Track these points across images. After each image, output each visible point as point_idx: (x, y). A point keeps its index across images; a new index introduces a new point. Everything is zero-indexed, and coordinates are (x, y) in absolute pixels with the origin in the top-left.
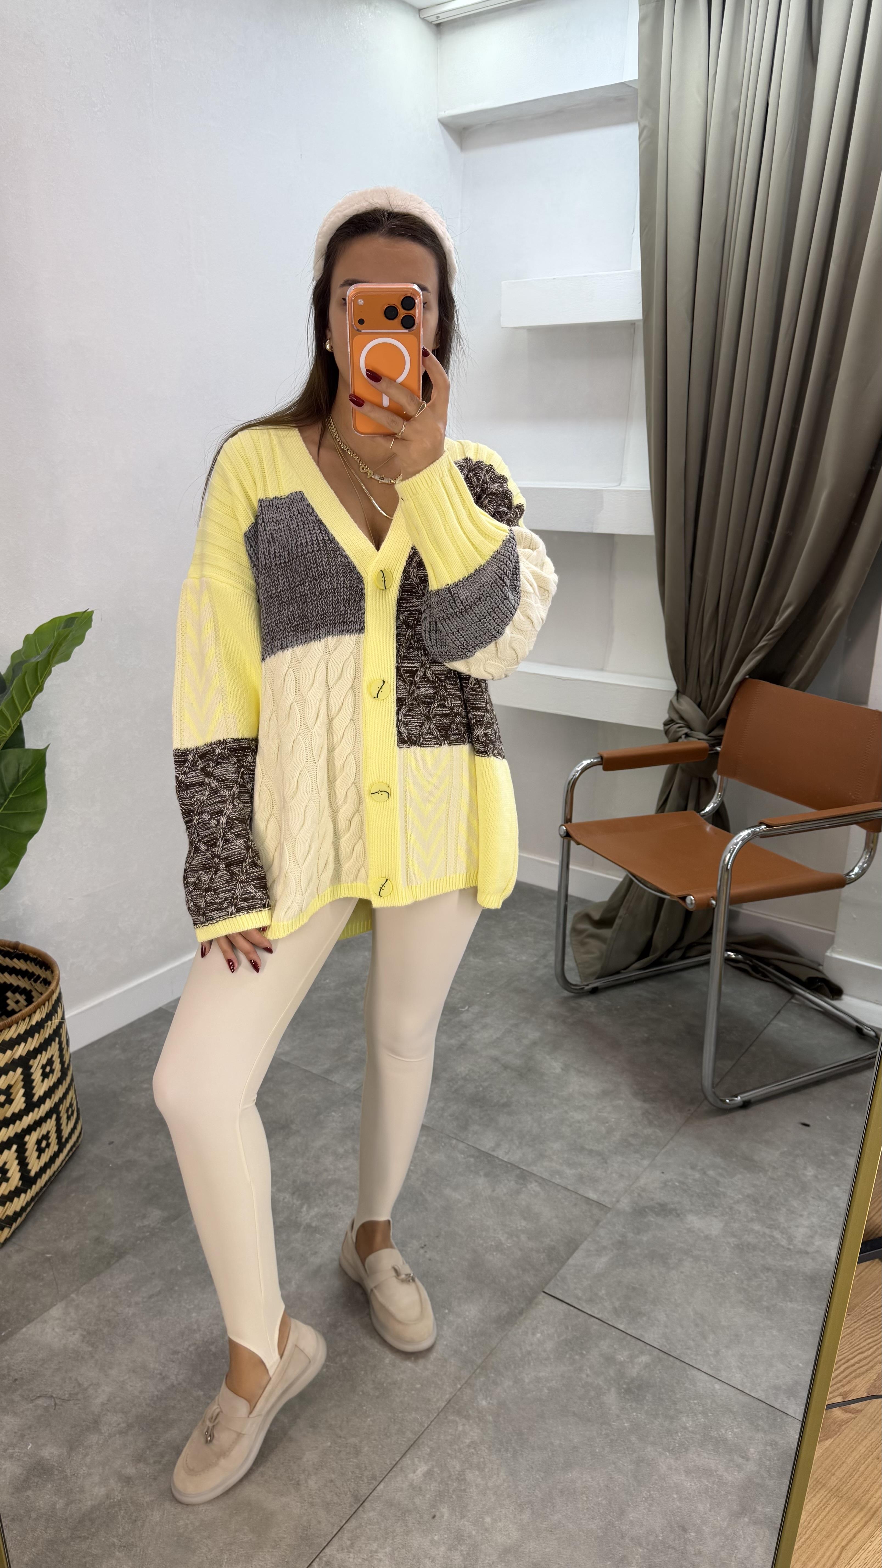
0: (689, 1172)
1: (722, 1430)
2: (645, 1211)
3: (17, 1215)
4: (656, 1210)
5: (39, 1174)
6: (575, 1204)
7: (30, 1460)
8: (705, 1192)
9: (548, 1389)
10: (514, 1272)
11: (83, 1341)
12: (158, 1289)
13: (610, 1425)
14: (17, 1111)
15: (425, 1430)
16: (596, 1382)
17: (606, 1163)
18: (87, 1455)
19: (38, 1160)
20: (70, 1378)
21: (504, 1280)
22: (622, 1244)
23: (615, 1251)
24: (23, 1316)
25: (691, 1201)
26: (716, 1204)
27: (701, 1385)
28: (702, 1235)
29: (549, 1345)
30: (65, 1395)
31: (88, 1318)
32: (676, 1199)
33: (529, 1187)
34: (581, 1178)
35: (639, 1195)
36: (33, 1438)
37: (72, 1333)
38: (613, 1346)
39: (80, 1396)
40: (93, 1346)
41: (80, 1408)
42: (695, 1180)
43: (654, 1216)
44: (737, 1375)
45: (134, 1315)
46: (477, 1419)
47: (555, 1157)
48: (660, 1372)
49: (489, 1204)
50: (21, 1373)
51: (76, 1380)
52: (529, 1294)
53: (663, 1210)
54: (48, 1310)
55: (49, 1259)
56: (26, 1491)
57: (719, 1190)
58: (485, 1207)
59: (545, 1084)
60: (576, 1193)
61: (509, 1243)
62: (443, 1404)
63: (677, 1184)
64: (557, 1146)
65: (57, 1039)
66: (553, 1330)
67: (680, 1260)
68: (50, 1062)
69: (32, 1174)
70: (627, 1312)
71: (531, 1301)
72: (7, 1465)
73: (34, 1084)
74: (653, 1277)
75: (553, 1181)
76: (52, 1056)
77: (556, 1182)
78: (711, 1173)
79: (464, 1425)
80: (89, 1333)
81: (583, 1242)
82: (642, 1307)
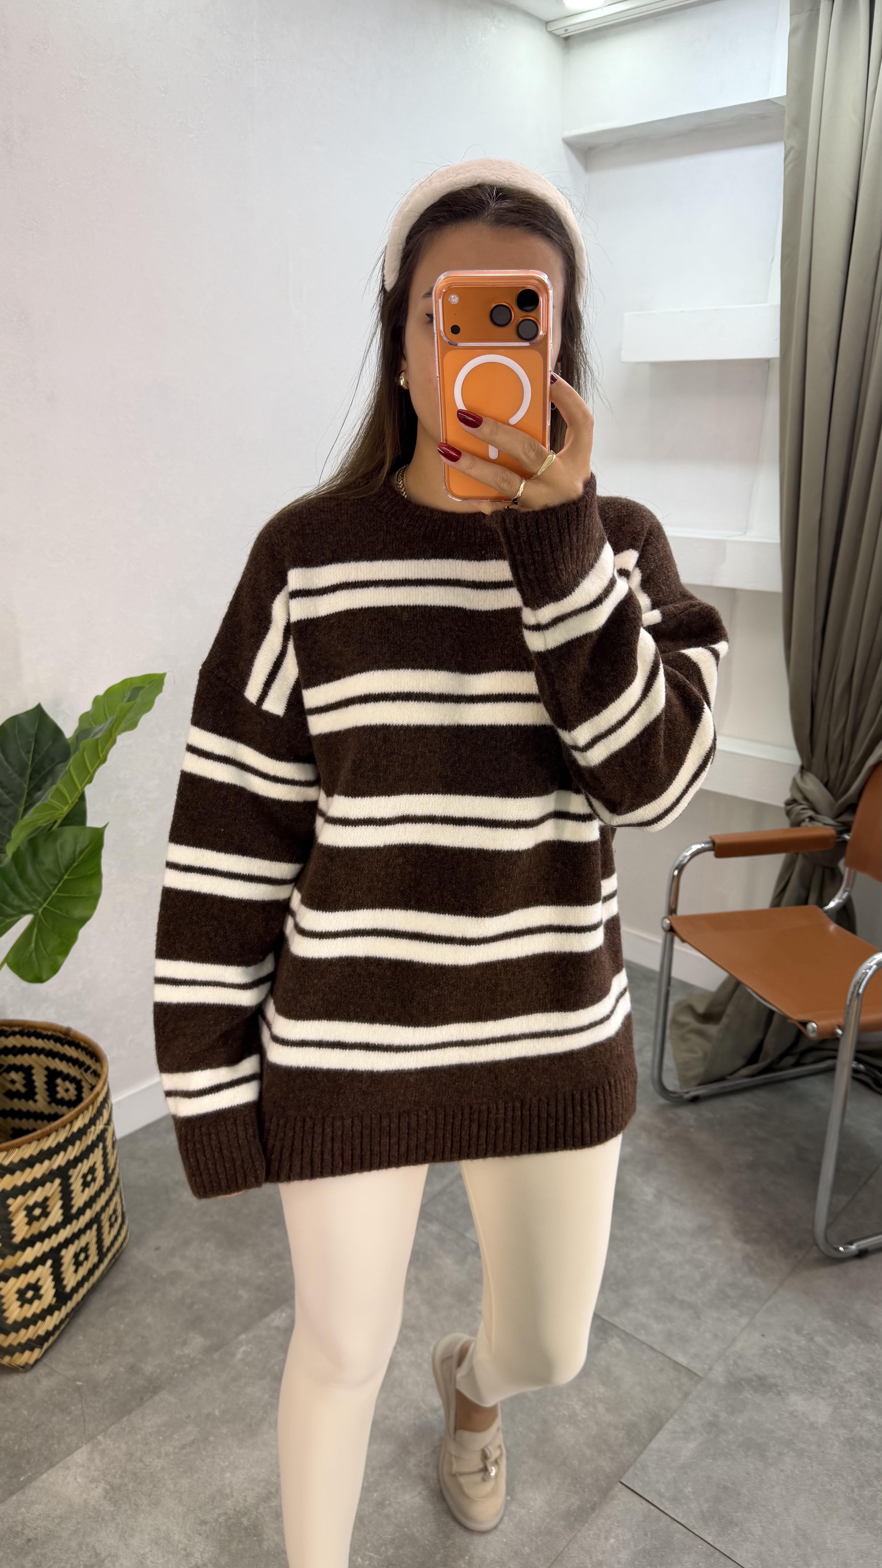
0: (793, 1336)
2: (741, 1384)
3: (49, 1334)
4: (754, 1384)
5: (75, 1290)
6: (662, 1370)
8: (811, 1365)
10: (588, 1452)
11: (105, 1497)
12: (192, 1438)
14: (53, 1224)
17: (699, 1318)
19: (74, 1275)
20: (87, 1545)
21: (576, 1463)
22: (713, 1426)
23: (705, 1435)
24: (45, 1458)
25: (794, 1376)
26: (824, 1382)
28: (806, 1421)
29: (624, 1556)
31: (114, 1468)
32: (777, 1372)
33: (610, 1342)
34: (669, 1336)
35: (735, 1363)
37: (94, 1486)
38: (699, 1564)
40: (115, 1506)
42: (800, 1348)
43: (751, 1391)
45: (163, 1468)
47: (641, 1307)
50: (35, 1531)
51: (94, 1547)
52: (603, 1483)
53: (762, 1385)
54: (72, 1453)
55: (79, 1388)
57: (828, 1363)
59: (634, 1214)
60: (663, 1354)
61: (584, 1414)
63: (779, 1351)
64: (643, 1292)
65: (101, 1145)
66: (629, 1535)
67: (780, 1454)
68: (92, 1170)
69: (68, 1289)
70: (716, 1518)
71: (605, 1494)
73: (73, 1195)
74: (748, 1474)
75: (638, 1337)
76: (95, 1163)
77: (641, 1339)
78: (819, 1339)
80: (112, 1488)
81: (668, 1419)
82: (734, 1514)
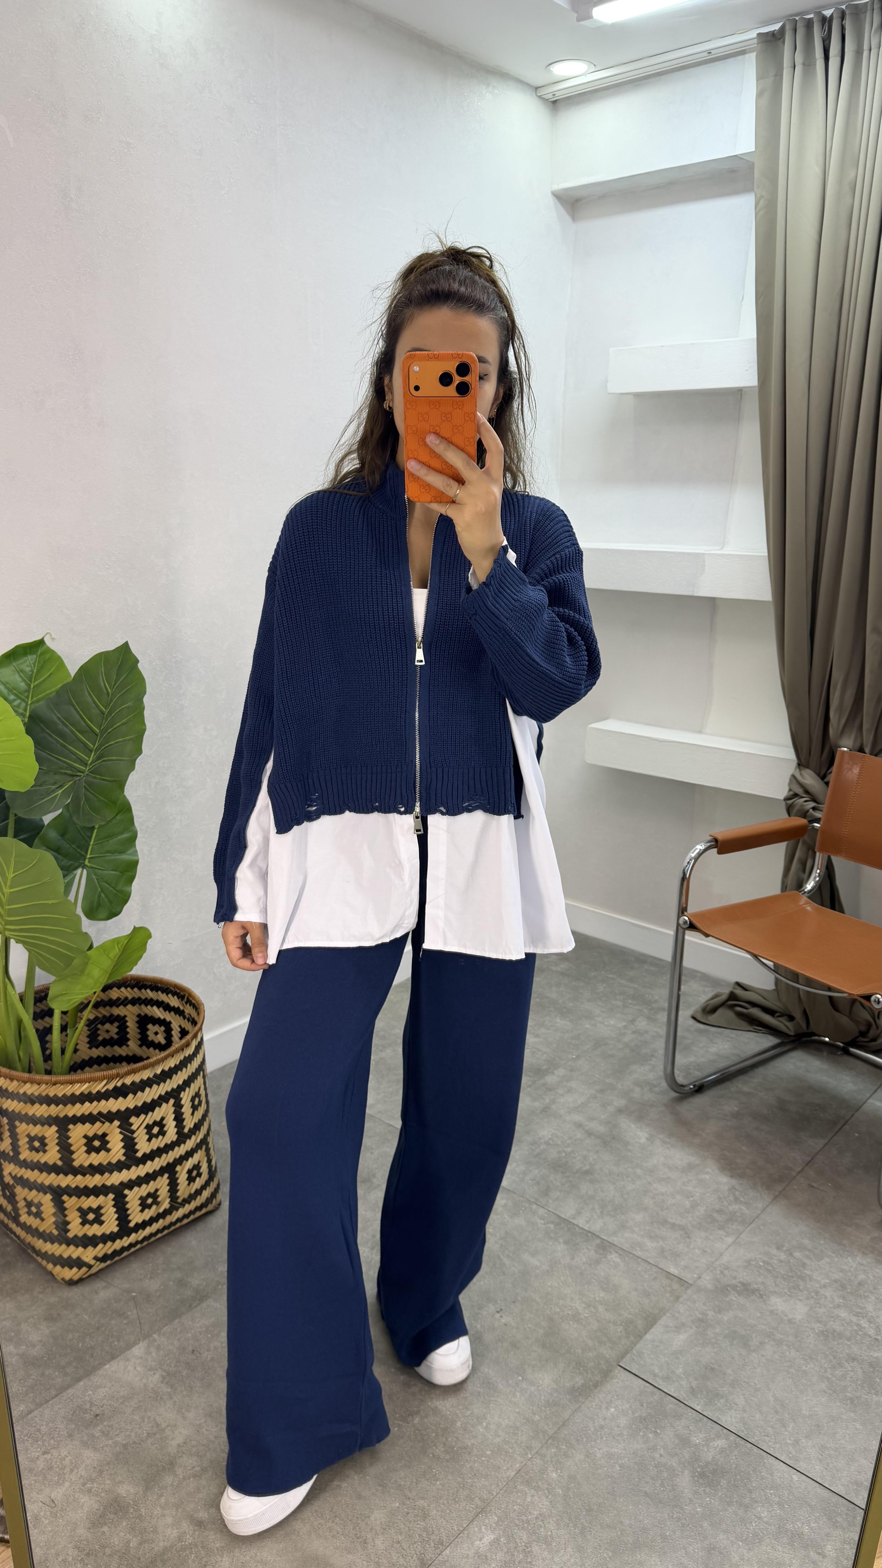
0: (774, 1251)
1: (798, 1523)
2: (727, 1289)
4: (738, 1289)
6: (655, 1278)
7: (107, 1496)
8: (790, 1274)
9: (620, 1467)
10: (590, 1343)
11: (162, 1382)
13: (682, 1509)
15: (493, 1498)
16: (670, 1463)
17: (689, 1237)
18: (162, 1495)
19: (139, 1214)
20: (149, 1417)
21: (580, 1351)
22: (702, 1322)
23: (694, 1329)
24: (107, 1352)
25: (775, 1283)
26: (801, 1288)
27: (779, 1474)
28: (785, 1318)
29: (623, 1421)
30: (143, 1434)
31: (169, 1359)
32: (760, 1280)
33: (609, 1257)
34: (662, 1252)
35: (722, 1272)
36: (111, 1475)
37: (152, 1373)
38: (688, 1427)
39: (158, 1436)
40: (172, 1388)
41: (156, 1447)
42: (781, 1261)
43: (736, 1295)
44: (816, 1467)
45: (212, 1359)
46: (546, 1491)
47: (636, 1229)
48: (736, 1458)
49: (568, 1272)
50: (103, 1409)
51: (155, 1419)
52: (604, 1367)
53: (746, 1290)
54: (131, 1348)
55: (134, 1297)
56: (101, 1527)
57: (805, 1273)
58: (563, 1276)
59: (629, 1154)
60: (656, 1266)
61: (587, 1314)
62: (514, 1473)
63: (761, 1264)
64: (639, 1217)
66: (627, 1406)
67: (761, 1343)
70: (705, 1393)
71: (606, 1374)
72: (84, 1499)
74: (733, 1358)
75: (634, 1252)
77: (636, 1254)
78: (797, 1254)
79: (533, 1496)
80: (168, 1374)
81: (661, 1317)
82: (719, 1389)
